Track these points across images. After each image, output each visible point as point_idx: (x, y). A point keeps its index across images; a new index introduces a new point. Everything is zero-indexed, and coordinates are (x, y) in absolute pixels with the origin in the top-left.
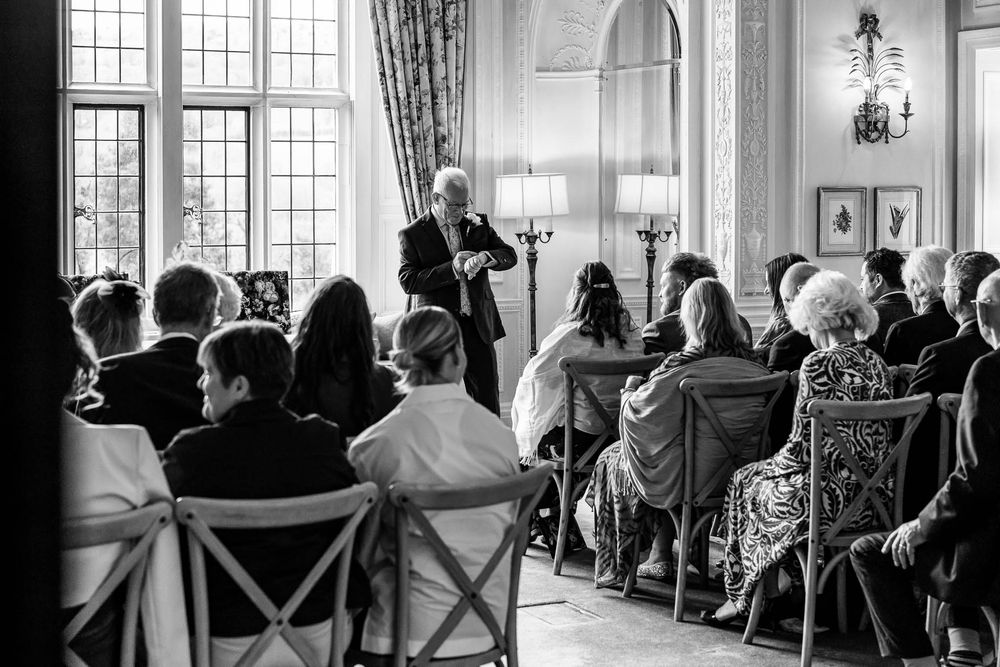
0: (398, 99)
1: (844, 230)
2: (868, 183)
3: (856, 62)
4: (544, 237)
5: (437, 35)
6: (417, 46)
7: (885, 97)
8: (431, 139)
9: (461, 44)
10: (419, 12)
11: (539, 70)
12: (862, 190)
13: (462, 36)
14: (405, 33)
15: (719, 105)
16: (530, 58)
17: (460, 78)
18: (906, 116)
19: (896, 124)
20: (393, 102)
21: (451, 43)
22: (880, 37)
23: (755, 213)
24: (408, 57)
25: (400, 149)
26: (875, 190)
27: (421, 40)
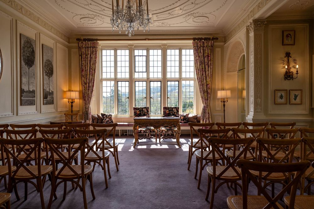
0: (199, 78)
1: (282, 99)
2: (288, 89)
3: (284, 62)
4: (226, 102)
5: (207, 67)
6: (203, 69)
7: (293, 70)
8: (205, 85)
9: (212, 68)
10: (203, 63)
11: (227, 72)
12: (286, 90)
13: (212, 67)
14: (201, 66)
15: (251, 73)
16: (225, 70)
17: (211, 74)
18: (297, 74)
19: (295, 76)
20: (198, 78)
21: (210, 68)
22: (291, 57)
23: (259, 95)
24: (201, 71)
25: (200, 86)
26: (290, 90)
27: (204, 68)
